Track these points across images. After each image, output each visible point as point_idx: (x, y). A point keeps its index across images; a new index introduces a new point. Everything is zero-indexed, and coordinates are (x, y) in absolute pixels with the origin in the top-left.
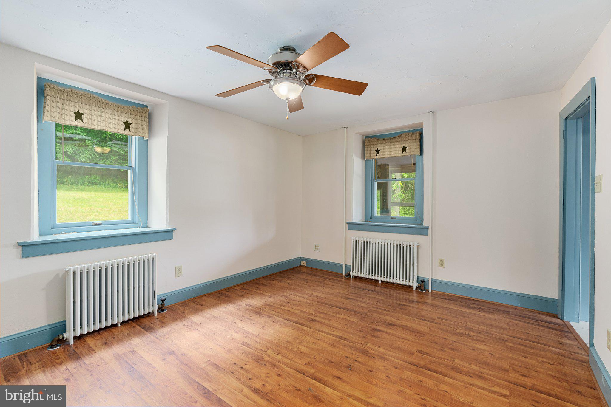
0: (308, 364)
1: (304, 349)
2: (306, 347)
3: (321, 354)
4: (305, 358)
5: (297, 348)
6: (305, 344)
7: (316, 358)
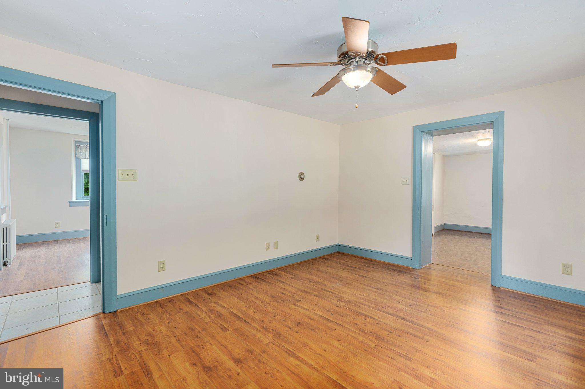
0: (332, 330)
1: (336, 344)
2: (334, 346)
3: (320, 337)
4: (335, 335)
5: (344, 346)
6: (335, 350)
7: (325, 334)
